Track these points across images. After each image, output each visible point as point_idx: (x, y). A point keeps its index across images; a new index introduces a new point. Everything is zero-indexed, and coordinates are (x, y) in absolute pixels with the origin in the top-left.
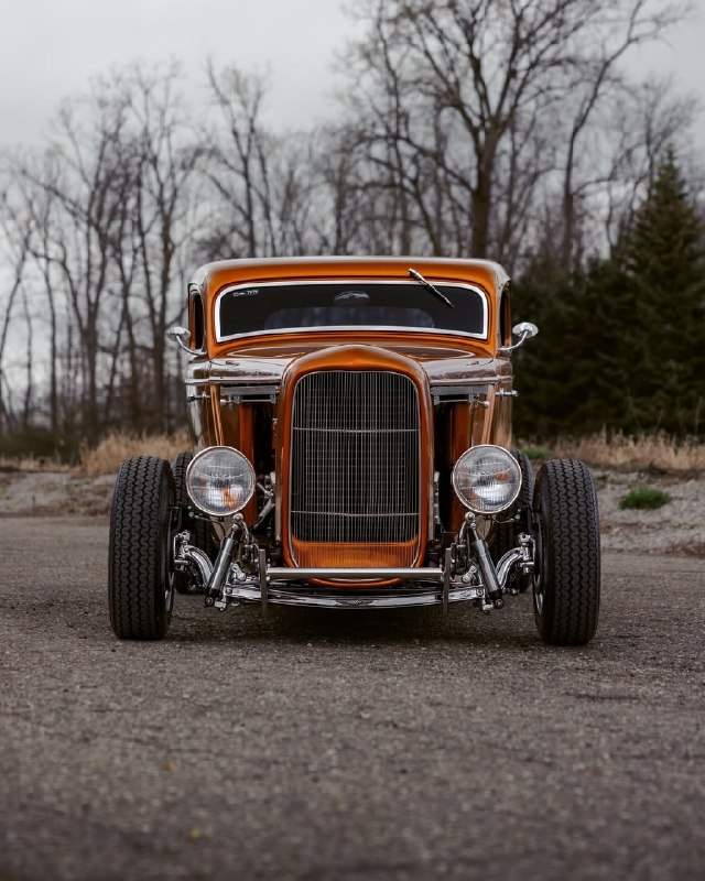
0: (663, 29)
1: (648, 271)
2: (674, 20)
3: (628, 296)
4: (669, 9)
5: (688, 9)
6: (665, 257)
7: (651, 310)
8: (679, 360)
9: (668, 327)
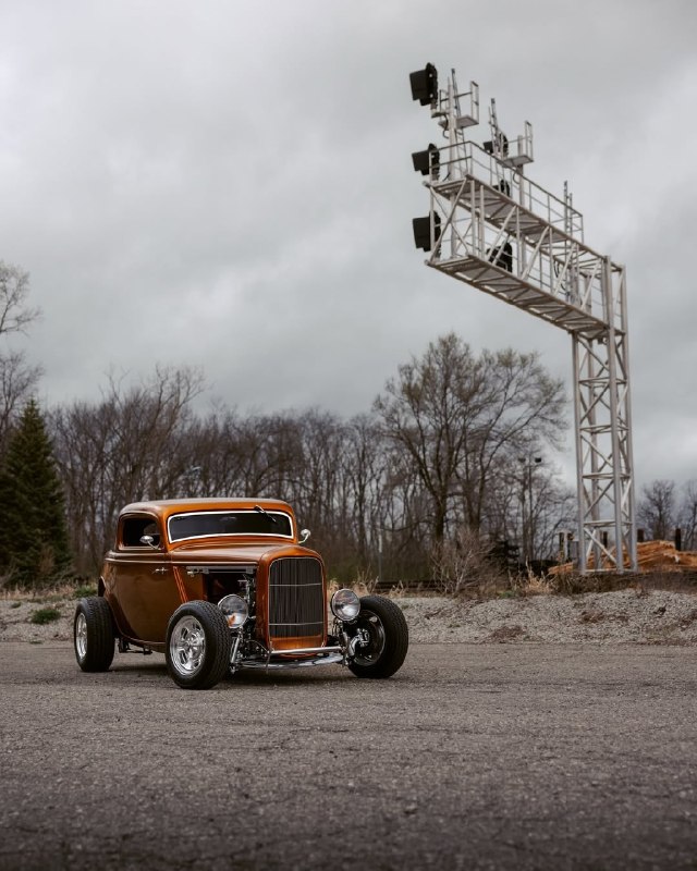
0: (22, 325)
1: (22, 473)
2: (29, 320)
3: (10, 489)
4: (25, 313)
5: (37, 314)
6: (33, 464)
7: (24, 497)
8: (43, 528)
9: (35, 508)
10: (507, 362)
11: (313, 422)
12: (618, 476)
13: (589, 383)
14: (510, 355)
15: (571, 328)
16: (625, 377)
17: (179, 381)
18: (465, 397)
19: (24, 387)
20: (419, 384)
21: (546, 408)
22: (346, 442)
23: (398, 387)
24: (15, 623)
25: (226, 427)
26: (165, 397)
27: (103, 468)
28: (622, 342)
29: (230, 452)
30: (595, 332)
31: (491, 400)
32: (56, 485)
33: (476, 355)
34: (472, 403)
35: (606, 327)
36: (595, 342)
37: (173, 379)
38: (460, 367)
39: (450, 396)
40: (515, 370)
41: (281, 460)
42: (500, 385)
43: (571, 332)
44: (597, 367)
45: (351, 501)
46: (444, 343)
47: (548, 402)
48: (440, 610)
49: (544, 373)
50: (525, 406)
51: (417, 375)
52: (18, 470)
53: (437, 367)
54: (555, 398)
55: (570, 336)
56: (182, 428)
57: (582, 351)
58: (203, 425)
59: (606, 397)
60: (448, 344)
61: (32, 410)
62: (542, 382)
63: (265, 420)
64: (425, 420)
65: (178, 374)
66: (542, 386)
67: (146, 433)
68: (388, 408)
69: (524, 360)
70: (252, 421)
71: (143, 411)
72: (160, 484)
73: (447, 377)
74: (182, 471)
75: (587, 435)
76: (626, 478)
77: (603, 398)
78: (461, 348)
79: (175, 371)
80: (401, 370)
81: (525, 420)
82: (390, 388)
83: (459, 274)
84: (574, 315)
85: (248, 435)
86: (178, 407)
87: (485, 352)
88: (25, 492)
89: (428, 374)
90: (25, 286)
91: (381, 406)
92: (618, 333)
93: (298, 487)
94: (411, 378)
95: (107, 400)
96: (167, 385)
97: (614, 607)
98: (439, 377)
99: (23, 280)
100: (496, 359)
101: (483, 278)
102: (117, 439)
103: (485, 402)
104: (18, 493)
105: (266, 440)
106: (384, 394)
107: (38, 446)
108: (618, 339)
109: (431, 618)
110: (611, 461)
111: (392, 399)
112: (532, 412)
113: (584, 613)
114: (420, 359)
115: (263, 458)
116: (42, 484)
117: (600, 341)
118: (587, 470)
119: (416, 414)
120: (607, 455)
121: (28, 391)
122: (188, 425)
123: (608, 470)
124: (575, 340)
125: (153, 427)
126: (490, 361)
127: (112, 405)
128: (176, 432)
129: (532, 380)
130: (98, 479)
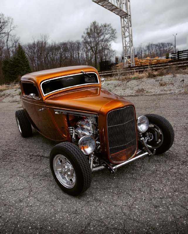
0: (14, 29)
5: (16, 26)
6: (22, 55)
8: (26, 67)
9: (24, 63)
10: (105, 26)
11: (69, 42)
12: (131, 46)
13: (124, 27)
14: (106, 24)
15: (120, 15)
16: (131, 25)
17: (45, 37)
18: (98, 34)
19: (17, 41)
20: (90, 32)
21: (113, 34)
22: (75, 45)
23: (86, 33)
24: (15, 95)
25: (55, 45)
26: (43, 40)
27: (35, 55)
28: (130, 18)
29: (56, 49)
30: (125, 16)
31: (103, 34)
32: (27, 59)
33: (100, 25)
34: (99, 35)
35: (127, 14)
36: (125, 18)
37: (44, 37)
38: (97, 28)
39: (95, 34)
40: (107, 27)
41: (65, 50)
42: (104, 31)
43: (120, 16)
44: (125, 23)
45: (77, 56)
46: (93, 23)
47: (113, 33)
48: (118, 84)
49: (112, 28)
50: (109, 34)
51: (89, 30)
52: (19, 57)
53: (92, 28)
54: (114, 32)
55: (120, 17)
56: (47, 46)
57: (122, 20)
58: (51, 45)
59: (128, 30)
60: (94, 23)
61: (19, 45)
62: (112, 29)
63: (61, 43)
64: (91, 39)
65: (45, 36)
66: (112, 30)
67: (41, 47)
68: (84, 37)
69: (108, 25)
70: (59, 43)
71: (40, 43)
72: (45, 56)
73: (94, 30)
74: (48, 54)
75: (124, 38)
76: (132, 46)
77: (127, 30)
78: (97, 24)
79: (44, 35)
80: (86, 29)
81: (109, 37)
82: (84, 33)
83: (99, 3)
84: (122, 12)
85: (58, 46)
86: (46, 42)
87: (101, 24)
88: (21, 61)
89: (91, 30)
90: (13, 21)
91: (83, 37)
92: (130, 16)
93: (68, 54)
94: (88, 31)
95: (33, 42)
96: (43, 38)
97: (168, 80)
98: (93, 30)
99: (12, 19)
100: (103, 26)
101: (104, 4)
102: (36, 49)
103: (102, 34)
104: (20, 61)
105: (62, 47)
106: (84, 35)
107: (22, 52)
108: (129, 17)
109: (117, 87)
110: (129, 43)
111: (85, 35)
112: (110, 36)
113: (160, 83)
114: (90, 27)
115: (62, 50)
116: (24, 59)
117: (126, 18)
118: (124, 45)
119: (89, 38)
120: (128, 42)
121: (18, 42)
122: (48, 45)
123: (128, 45)
124: (121, 18)
125: (42, 46)
126: (102, 26)
127: (34, 43)
128: (46, 47)
129: (110, 29)
130: (35, 56)
